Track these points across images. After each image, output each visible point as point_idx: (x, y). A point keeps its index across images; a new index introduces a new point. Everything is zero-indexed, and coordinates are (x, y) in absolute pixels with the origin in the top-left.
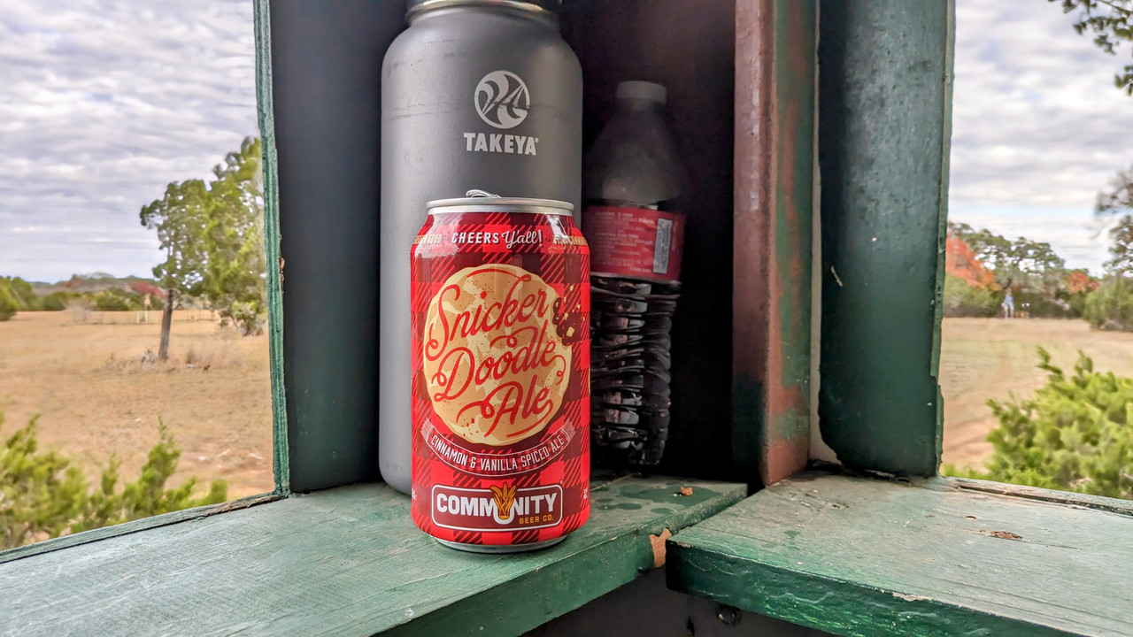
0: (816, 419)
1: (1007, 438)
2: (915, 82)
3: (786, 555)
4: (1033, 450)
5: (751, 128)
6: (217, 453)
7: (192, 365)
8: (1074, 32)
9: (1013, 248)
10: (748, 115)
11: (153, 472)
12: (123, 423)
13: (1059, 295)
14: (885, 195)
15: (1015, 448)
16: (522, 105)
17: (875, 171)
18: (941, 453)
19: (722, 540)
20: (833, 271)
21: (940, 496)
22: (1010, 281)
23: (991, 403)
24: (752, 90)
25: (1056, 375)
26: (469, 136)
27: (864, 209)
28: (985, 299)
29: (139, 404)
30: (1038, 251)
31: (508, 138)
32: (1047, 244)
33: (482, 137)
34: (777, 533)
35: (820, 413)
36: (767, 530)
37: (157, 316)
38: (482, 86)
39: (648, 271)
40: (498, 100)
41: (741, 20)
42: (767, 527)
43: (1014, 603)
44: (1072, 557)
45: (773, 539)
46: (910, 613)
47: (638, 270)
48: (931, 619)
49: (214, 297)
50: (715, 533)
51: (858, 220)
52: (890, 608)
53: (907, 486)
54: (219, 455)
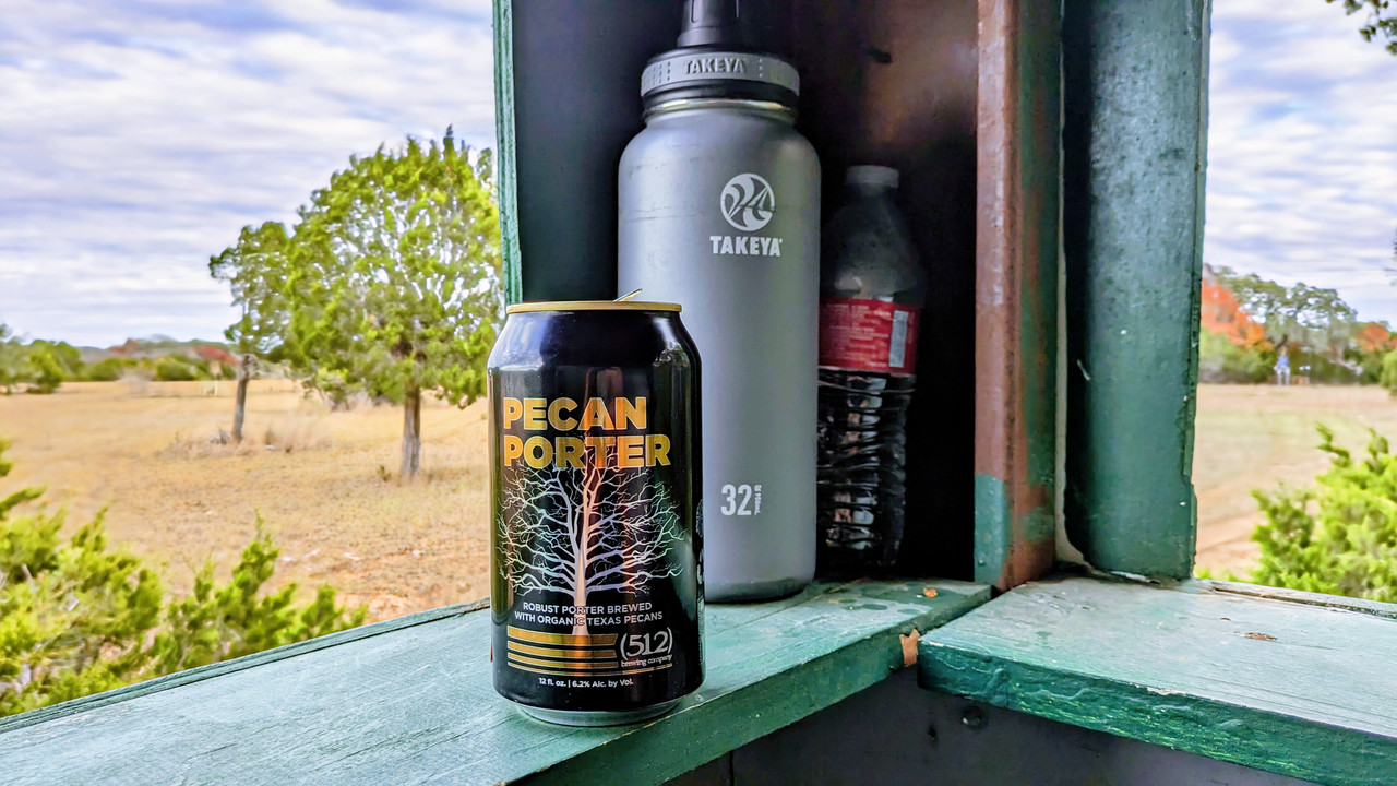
0: (1061, 518)
1: (1276, 535)
2: (1165, 170)
3: (1040, 654)
4: (1308, 551)
5: (995, 220)
6: (306, 552)
7: (270, 447)
8: (1360, 38)
9: (1289, 296)
10: (991, 207)
11: (249, 575)
12: (191, 516)
13: (1348, 355)
14: (1135, 286)
15: (1286, 549)
16: (767, 207)
17: (1123, 262)
18: (1195, 554)
19: (974, 639)
20: (1079, 363)
21: (1194, 598)
22: (1285, 337)
23: (1257, 495)
24: (995, 181)
25: (1343, 459)
26: (715, 239)
27: (1113, 300)
28: (1253, 361)
29: (209, 494)
30: (1321, 300)
31: (754, 240)
32: (1334, 291)
33: (728, 239)
34: (1028, 633)
35: (1066, 511)
36: (1019, 631)
37: (229, 387)
38: (729, 189)
39: (884, 365)
40: (743, 202)
41: (985, 109)
42: (1018, 628)
43: (1266, 696)
44: (1326, 656)
45: (1025, 639)
46: (1164, 706)
47: (873, 364)
48: (1185, 711)
49: (298, 363)
50: (966, 634)
51: (1106, 311)
52: (1145, 702)
53: (1159, 588)
54: (307, 556)
